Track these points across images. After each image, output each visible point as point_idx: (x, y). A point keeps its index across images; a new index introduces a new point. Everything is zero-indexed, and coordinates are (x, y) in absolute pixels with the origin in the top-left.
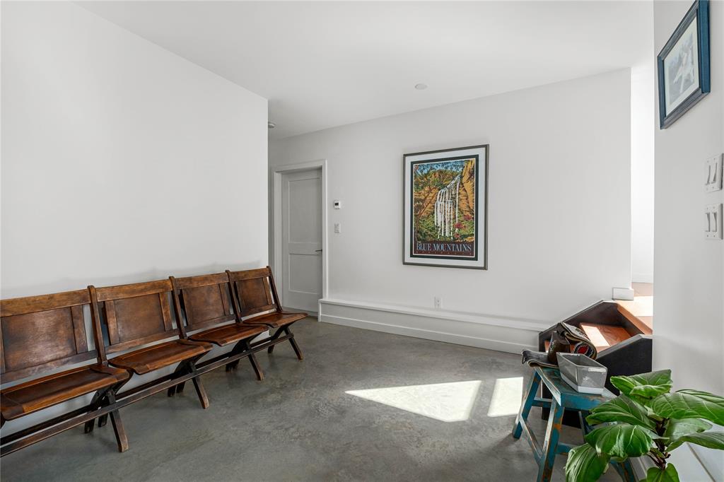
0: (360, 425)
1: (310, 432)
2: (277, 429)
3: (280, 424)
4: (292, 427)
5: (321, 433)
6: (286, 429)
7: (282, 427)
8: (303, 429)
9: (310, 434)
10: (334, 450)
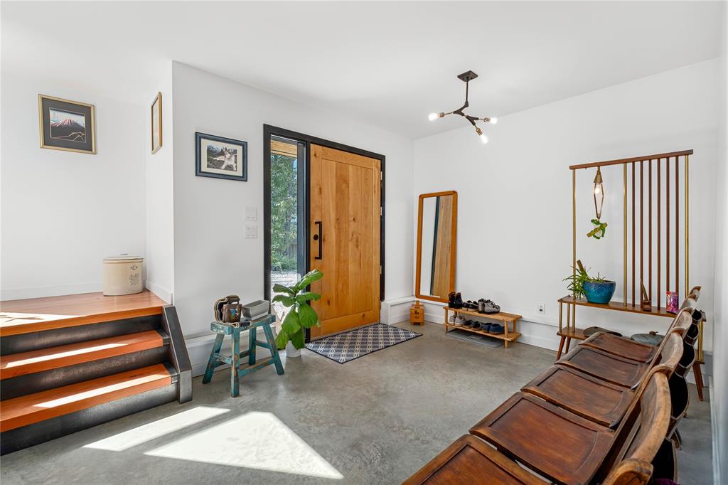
0: (344, 428)
1: (394, 431)
2: (428, 441)
3: (425, 446)
4: (411, 440)
5: (384, 428)
6: (418, 439)
7: (423, 442)
8: (401, 436)
9: (395, 429)
10: (376, 413)
